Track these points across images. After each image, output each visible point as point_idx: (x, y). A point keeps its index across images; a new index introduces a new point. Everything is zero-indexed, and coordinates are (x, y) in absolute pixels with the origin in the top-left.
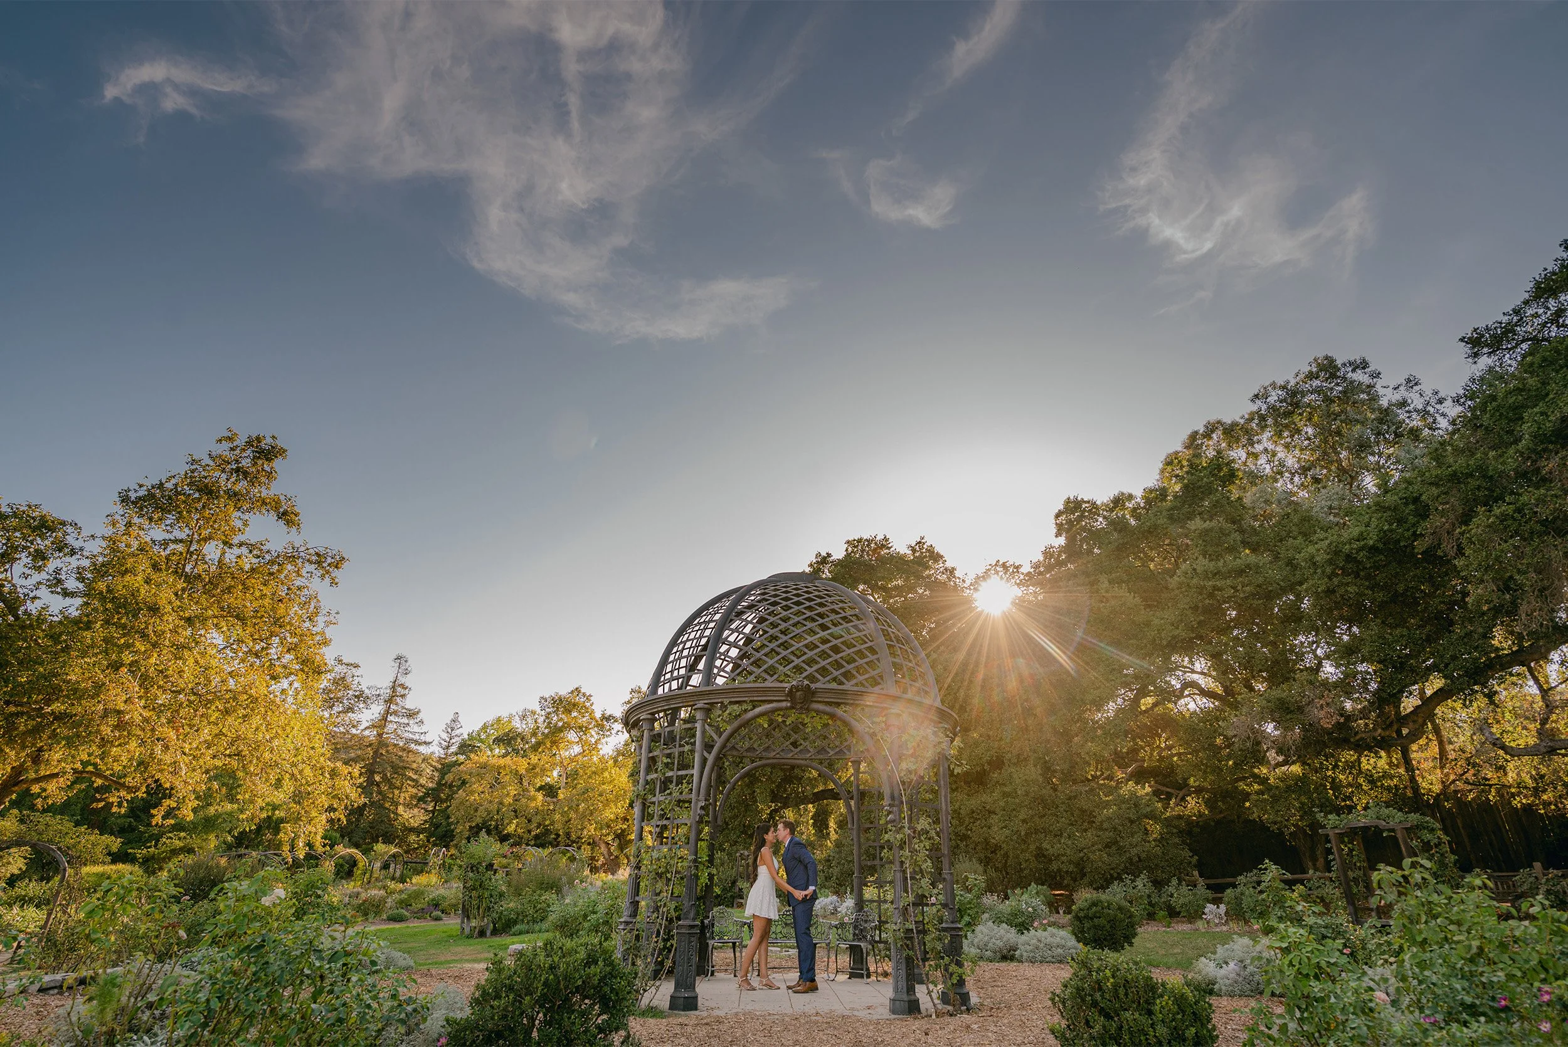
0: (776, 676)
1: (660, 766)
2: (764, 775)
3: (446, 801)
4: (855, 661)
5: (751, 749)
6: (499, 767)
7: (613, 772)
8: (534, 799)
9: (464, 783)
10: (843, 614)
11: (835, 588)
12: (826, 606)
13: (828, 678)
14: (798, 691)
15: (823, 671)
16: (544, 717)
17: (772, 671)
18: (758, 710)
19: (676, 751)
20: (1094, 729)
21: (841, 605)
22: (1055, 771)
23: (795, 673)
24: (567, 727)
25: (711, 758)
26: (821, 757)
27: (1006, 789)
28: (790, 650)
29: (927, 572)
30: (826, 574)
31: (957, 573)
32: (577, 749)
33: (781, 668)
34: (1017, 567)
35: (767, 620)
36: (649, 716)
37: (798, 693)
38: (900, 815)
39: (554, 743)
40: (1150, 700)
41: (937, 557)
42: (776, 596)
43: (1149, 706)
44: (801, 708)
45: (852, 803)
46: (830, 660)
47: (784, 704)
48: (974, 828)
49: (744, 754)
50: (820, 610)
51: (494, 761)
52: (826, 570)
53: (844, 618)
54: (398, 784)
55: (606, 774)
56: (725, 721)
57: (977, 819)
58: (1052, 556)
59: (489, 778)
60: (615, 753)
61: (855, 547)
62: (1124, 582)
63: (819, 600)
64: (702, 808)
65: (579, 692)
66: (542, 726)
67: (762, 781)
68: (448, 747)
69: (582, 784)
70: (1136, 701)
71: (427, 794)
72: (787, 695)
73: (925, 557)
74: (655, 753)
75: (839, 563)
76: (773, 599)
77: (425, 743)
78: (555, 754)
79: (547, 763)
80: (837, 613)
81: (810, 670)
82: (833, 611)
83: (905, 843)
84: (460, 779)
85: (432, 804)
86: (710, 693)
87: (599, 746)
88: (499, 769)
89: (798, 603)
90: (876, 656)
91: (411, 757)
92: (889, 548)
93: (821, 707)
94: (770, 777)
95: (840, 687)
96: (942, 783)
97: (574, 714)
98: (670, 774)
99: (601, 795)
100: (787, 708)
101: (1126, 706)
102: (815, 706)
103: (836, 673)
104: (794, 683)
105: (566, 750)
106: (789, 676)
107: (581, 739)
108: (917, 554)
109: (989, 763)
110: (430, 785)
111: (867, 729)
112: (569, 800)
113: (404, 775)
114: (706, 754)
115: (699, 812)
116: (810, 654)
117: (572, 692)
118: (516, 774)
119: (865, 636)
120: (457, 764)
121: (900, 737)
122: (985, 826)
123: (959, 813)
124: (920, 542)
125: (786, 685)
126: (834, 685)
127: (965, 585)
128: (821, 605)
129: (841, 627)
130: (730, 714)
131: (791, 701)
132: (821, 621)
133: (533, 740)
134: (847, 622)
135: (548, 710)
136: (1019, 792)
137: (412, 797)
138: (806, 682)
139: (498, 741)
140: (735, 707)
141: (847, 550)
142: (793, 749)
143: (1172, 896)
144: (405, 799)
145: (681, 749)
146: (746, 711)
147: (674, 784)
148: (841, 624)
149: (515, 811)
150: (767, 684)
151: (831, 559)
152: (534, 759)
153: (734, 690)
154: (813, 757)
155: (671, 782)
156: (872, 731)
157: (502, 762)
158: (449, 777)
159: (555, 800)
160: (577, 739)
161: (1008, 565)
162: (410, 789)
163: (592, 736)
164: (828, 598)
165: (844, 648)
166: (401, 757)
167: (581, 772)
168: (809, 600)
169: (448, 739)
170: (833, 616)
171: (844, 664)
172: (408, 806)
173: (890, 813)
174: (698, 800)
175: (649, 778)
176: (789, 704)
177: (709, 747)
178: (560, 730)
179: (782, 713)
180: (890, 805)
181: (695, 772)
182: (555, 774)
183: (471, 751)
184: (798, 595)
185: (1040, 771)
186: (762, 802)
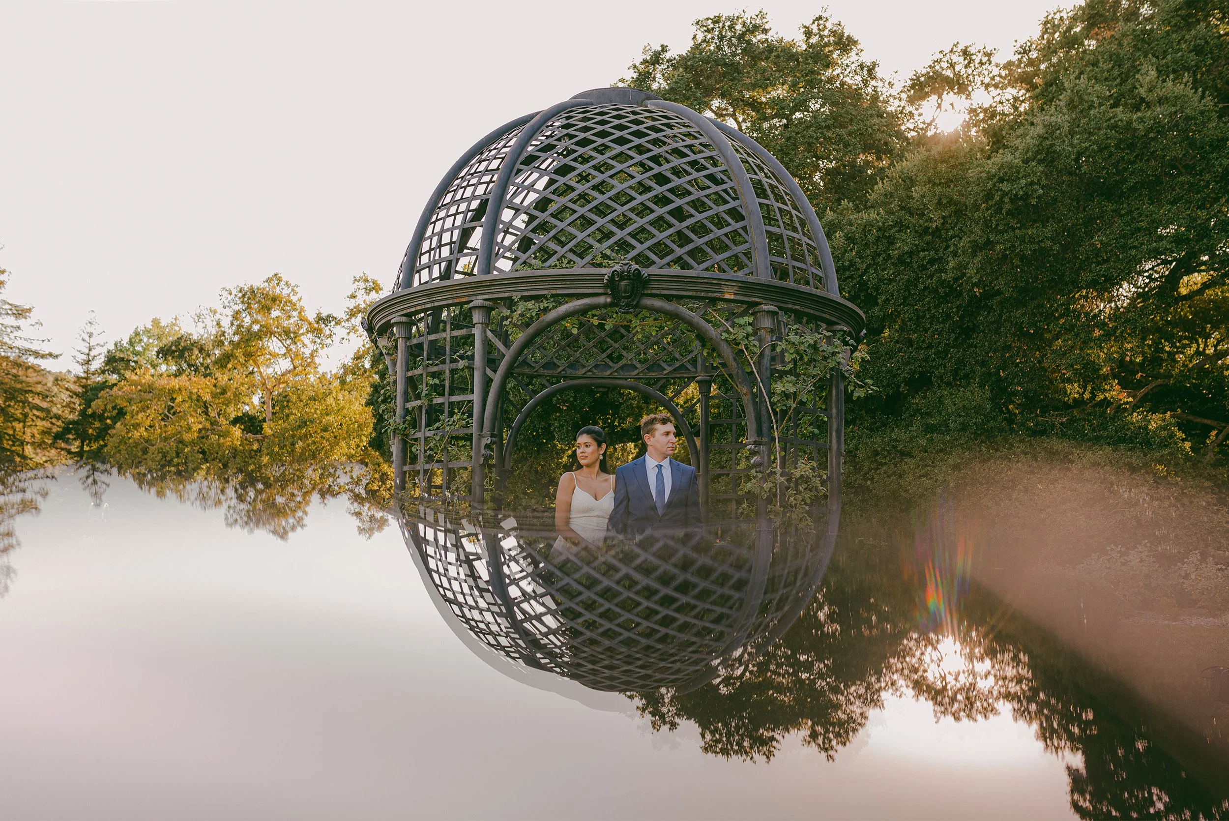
0: (588, 258)
1: (424, 390)
2: (564, 402)
3: (97, 439)
4: (708, 231)
5: (550, 365)
6: (172, 391)
7: (340, 397)
8: (225, 434)
9: (121, 413)
10: (693, 157)
11: (680, 115)
12: (664, 143)
13: (668, 259)
14: (622, 278)
15: (661, 250)
16: (230, 318)
17: (582, 251)
18: (563, 309)
19: (447, 368)
20: (1089, 329)
21: (689, 141)
22: (1014, 394)
23: (617, 252)
24: (267, 332)
25: (497, 378)
26: (653, 375)
27: (931, 421)
28: (609, 217)
29: (829, 72)
30: (659, 83)
31: (879, 72)
32: (285, 365)
33: (597, 245)
34: (989, 55)
35: (574, 169)
36: (404, 319)
37: (623, 283)
38: (769, 457)
39: (248, 355)
40: (1198, 278)
41: (845, 44)
42: (586, 129)
43: (1195, 288)
44: (627, 305)
45: (698, 442)
46: (671, 231)
47: (601, 300)
48: (876, 477)
49: (541, 371)
50: (656, 151)
51: (163, 382)
52: (658, 76)
53: (693, 164)
54: (18, 413)
55: (330, 400)
56: (515, 325)
57: (882, 464)
58: (1056, 27)
59: (157, 407)
60: (341, 371)
61: (708, 31)
62: (1188, 69)
63: (654, 135)
64: (487, 446)
65: (279, 280)
66: (230, 331)
67: (561, 411)
68: (88, 362)
69: (296, 413)
70: (1173, 280)
71: (66, 430)
72: (606, 286)
73: (827, 45)
74: (417, 372)
75: (682, 63)
76: (582, 136)
77: (50, 355)
78: (252, 373)
79: (242, 384)
80: (683, 155)
81: (639, 248)
82: (677, 152)
83: (775, 495)
84: (114, 408)
85: (77, 443)
86: (493, 283)
87: (317, 360)
88: (171, 394)
89: (621, 141)
90: (741, 224)
91: (33, 378)
92: (765, 31)
93: (657, 303)
94: (572, 404)
95: (686, 273)
96: (834, 411)
97: (275, 313)
98: (439, 400)
99: (325, 430)
100: (606, 306)
101: (1151, 289)
102: (648, 302)
103: (679, 251)
104: (617, 267)
105: (268, 366)
106: (608, 258)
107: (289, 350)
108: (814, 40)
109: (908, 382)
110: (71, 417)
111: (725, 335)
112: (280, 436)
113: (25, 402)
114: (489, 372)
115: (483, 451)
116: (640, 222)
117: (268, 280)
118: (198, 400)
119: (725, 191)
120: (104, 386)
121: (774, 347)
122: (894, 473)
123: (855, 456)
124: (820, 18)
125: (603, 271)
126: (676, 270)
127: (894, 93)
128: (656, 142)
129: (688, 178)
130: (522, 315)
131: (613, 295)
132: (657, 169)
133: (217, 352)
134: (698, 170)
135: (237, 308)
136: (952, 425)
137: (43, 433)
138: (635, 266)
139: (165, 352)
140: (530, 304)
141: (695, 37)
142: (611, 364)
143: (1187, 576)
144: (33, 436)
145: (454, 366)
146: (546, 310)
147: (446, 413)
148: (688, 174)
149: (203, 452)
150: (577, 270)
151: (668, 55)
152: (223, 378)
153: (526, 280)
154: (641, 375)
155: (442, 412)
156: (732, 337)
157: (175, 383)
158: (97, 405)
159: (259, 436)
160: (283, 350)
161: (972, 50)
162: (39, 423)
163: (304, 345)
164: (668, 132)
165: (692, 211)
166: (15, 376)
167: (294, 398)
168: (639, 134)
169: (87, 351)
170: (676, 161)
171: (692, 236)
172: (40, 446)
173: (754, 453)
174: (481, 437)
175: (410, 405)
176: (609, 300)
177: (492, 363)
178: (259, 336)
179: (598, 312)
180: (755, 443)
181: (476, 397)
182: (256, 400)
183: (127, 367)
184: (620, 127)
185: (988, 394)
186: (561, 440)
